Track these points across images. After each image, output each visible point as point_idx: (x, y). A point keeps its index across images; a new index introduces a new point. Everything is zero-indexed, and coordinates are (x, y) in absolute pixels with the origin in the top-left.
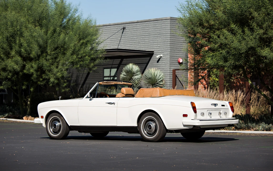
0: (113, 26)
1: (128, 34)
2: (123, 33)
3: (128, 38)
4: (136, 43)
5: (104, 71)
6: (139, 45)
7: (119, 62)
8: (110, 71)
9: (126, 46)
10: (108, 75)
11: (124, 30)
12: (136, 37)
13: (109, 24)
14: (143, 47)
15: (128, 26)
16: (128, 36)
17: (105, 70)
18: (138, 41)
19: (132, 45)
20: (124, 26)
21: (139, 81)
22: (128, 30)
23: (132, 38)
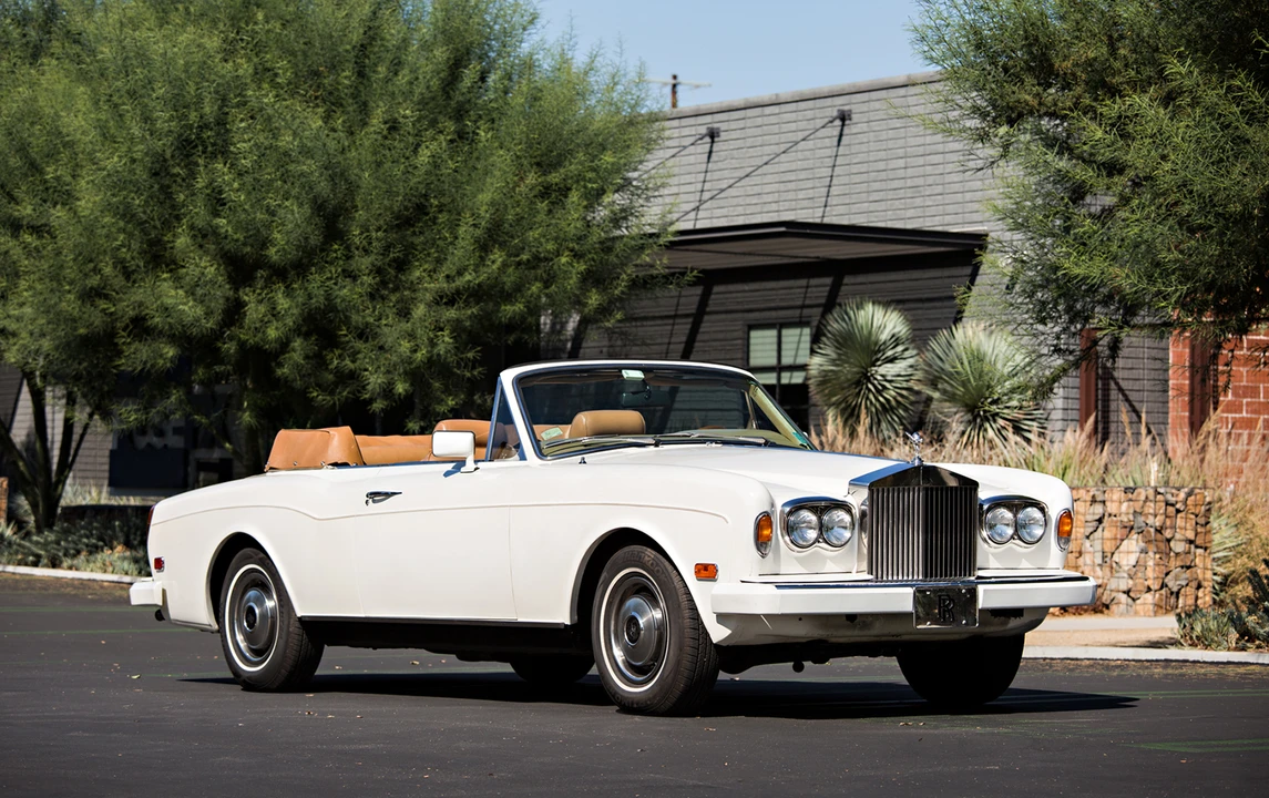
0: (793, 107)
1: (864, 148)
2: (839, 141)
3: (864, 168)
4: (901, 193)
5: (752, 341)
6: (918, 201)
7: (826, 294)
8: (775, 340)
9: (855, 208)
10: (773, 361)
11: (843, 125)
12: (901, 163)
13: (774, 97)
14: (932, 211)
15: (864, 107)
16: (861, 157)
17: (754, 334)
18: (909, 183)
19: (882, 206)
20: (846, 108)
21: (904, 392)
22: (864, 127)
23: (881, 165)
